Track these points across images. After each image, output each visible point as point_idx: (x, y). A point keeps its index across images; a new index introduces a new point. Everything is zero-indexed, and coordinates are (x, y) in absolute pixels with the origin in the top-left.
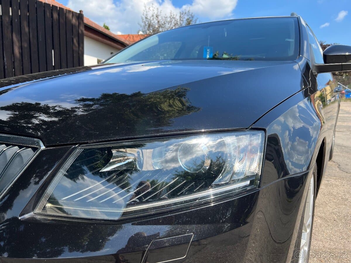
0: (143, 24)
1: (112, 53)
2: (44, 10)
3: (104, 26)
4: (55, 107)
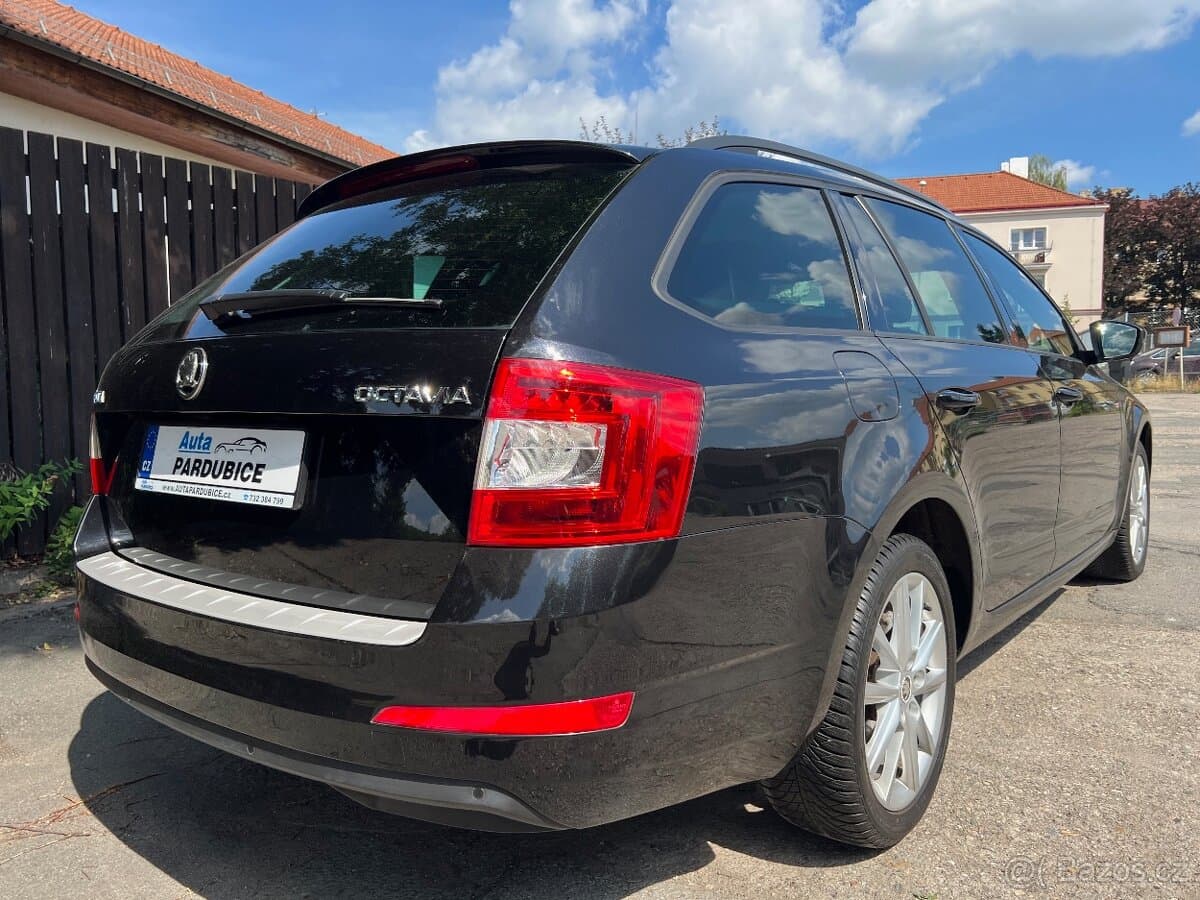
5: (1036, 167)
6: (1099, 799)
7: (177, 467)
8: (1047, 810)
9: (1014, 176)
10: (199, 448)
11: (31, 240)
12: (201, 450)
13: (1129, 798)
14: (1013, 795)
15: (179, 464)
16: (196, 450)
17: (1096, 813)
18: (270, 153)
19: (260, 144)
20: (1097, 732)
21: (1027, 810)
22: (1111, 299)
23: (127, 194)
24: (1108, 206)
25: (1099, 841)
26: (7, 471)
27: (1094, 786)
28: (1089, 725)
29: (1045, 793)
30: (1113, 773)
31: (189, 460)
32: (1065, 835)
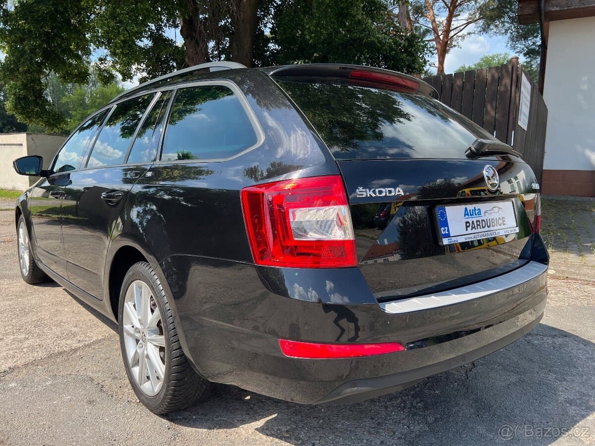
7: (467, 227)
10: (476, 215)
12: (477, 216)
15: (468, 225)
16: (475, 216)
31: (473, 222)
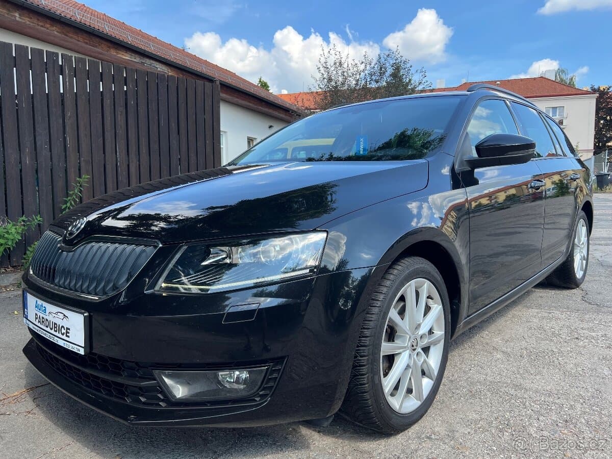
0: (318, 76)
1: (270, 127)
2: (168, 85)
3: (260, 81)
4: (177, 216)
5: (559, 75)
6: (585, 413)
8: (553, 418)
9: (547, 79)
11: (16, 101)
13: (603, 412)
14: (533, 409)
17: (583, 421)
18: (158, 66)
19: (152, 61)
20: (585, 373)
21: (541, 418)
22: (599, 144)
23: (67, 78)
24: (598, 95)
25: (584, 438)
26: (3, 221)
27: (582, 404)
28: (580, 369)
29: (553, 408)
30: (593, 397)
32: (564, 434)
